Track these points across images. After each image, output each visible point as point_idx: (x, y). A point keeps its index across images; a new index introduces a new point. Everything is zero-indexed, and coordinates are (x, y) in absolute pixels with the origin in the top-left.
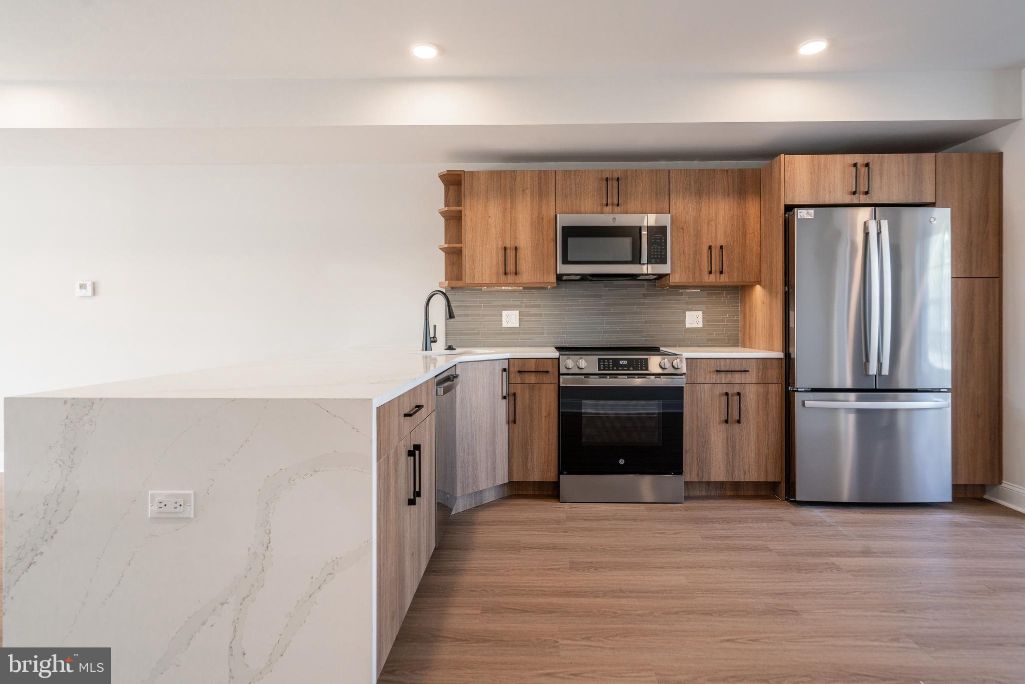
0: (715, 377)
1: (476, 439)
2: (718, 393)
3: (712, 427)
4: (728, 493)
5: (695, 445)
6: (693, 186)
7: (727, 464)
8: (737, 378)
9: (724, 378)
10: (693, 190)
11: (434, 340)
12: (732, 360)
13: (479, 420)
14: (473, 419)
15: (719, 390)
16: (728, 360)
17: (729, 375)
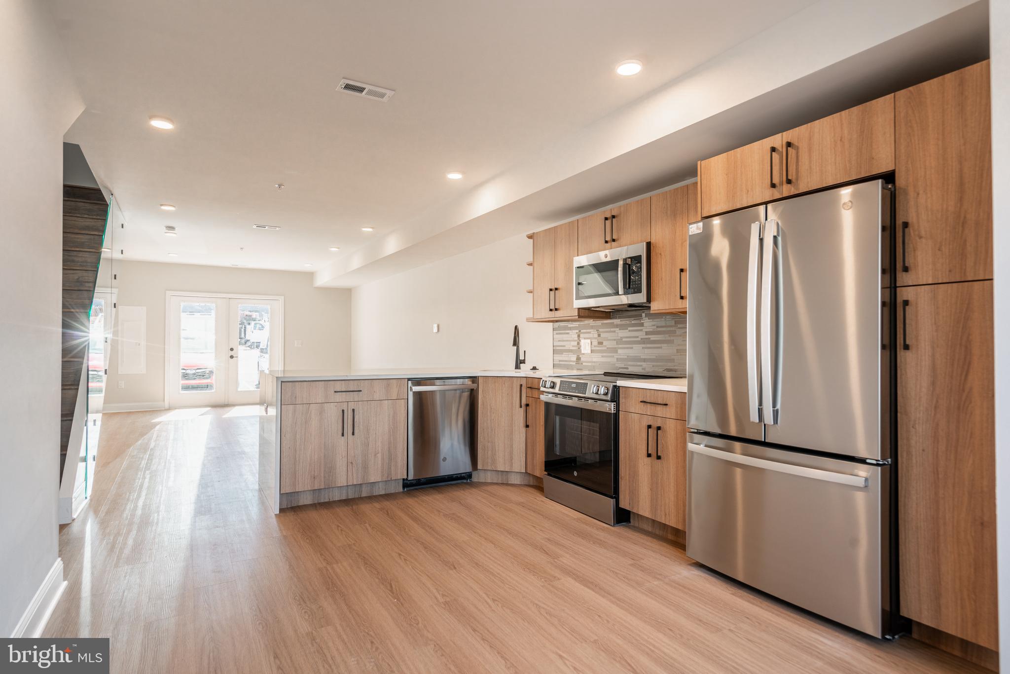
0: (641, 408)
1: (495, 433)
2: (644, 424)
3: (640, 459)
4: (670, 537)
5: (627, 473)
6: (669, 209)
7: (651, 501)
8: (660, 411)
9: (649, 409)
10: (669, 212)
11: (523, 362)
12: (656, 391)
13: (498, 419)
14: (493, 418)
15: (646, 422)
16: (652, 391)
17: (653, 407)
